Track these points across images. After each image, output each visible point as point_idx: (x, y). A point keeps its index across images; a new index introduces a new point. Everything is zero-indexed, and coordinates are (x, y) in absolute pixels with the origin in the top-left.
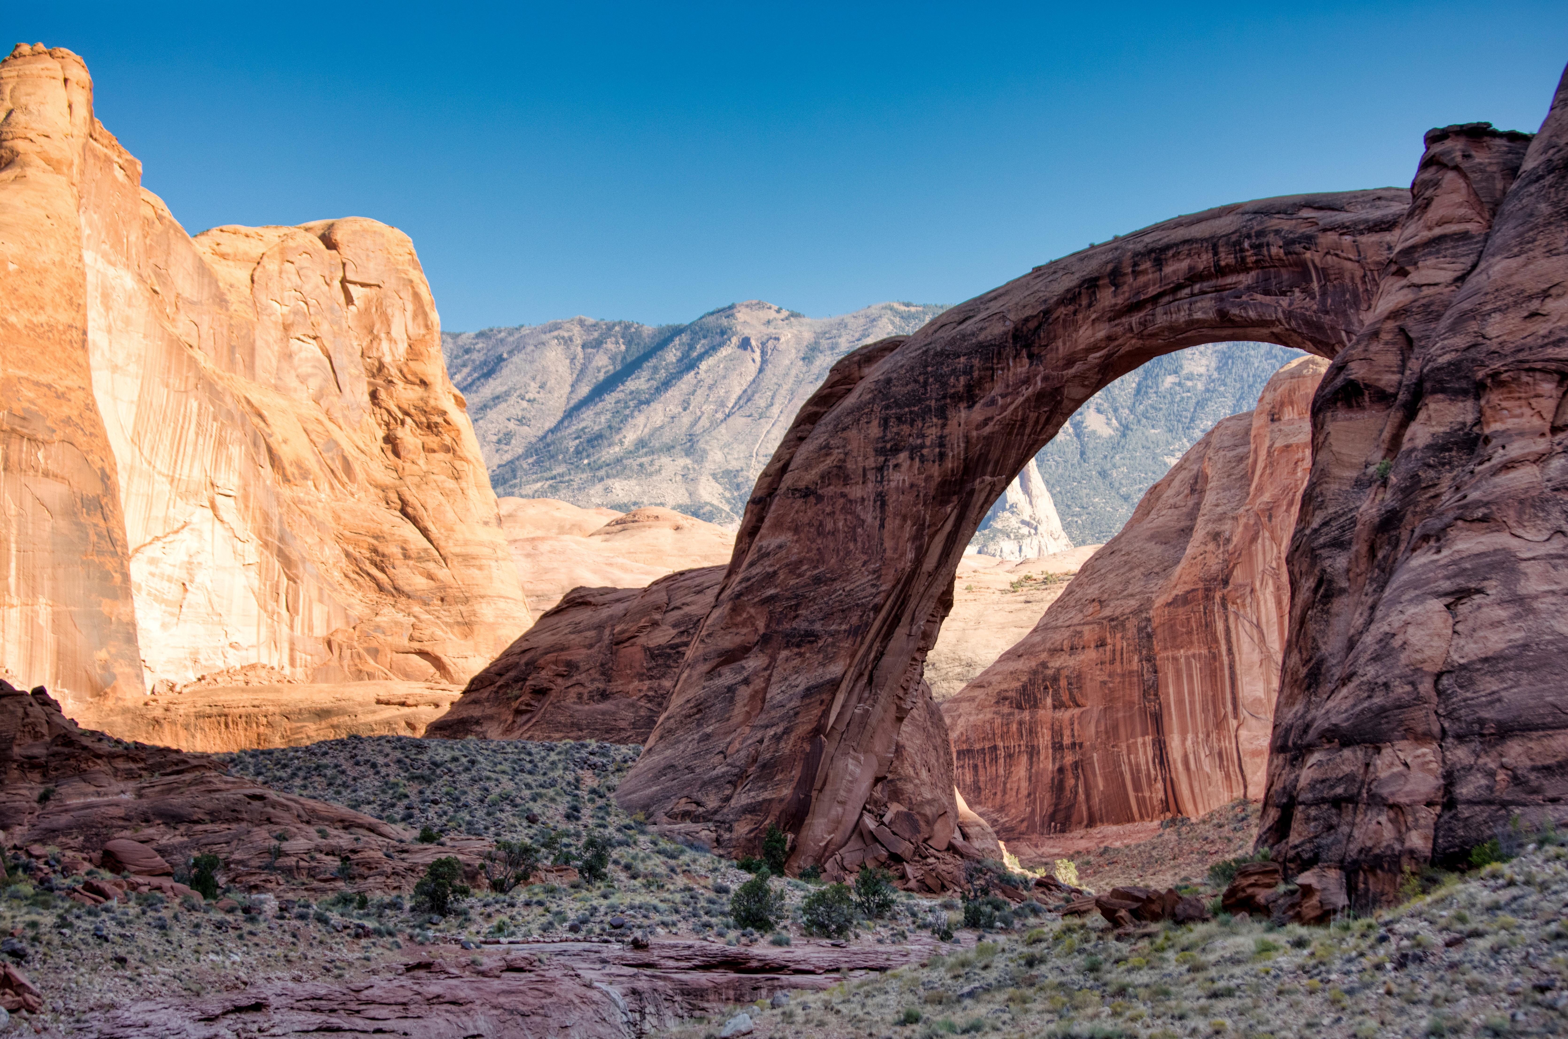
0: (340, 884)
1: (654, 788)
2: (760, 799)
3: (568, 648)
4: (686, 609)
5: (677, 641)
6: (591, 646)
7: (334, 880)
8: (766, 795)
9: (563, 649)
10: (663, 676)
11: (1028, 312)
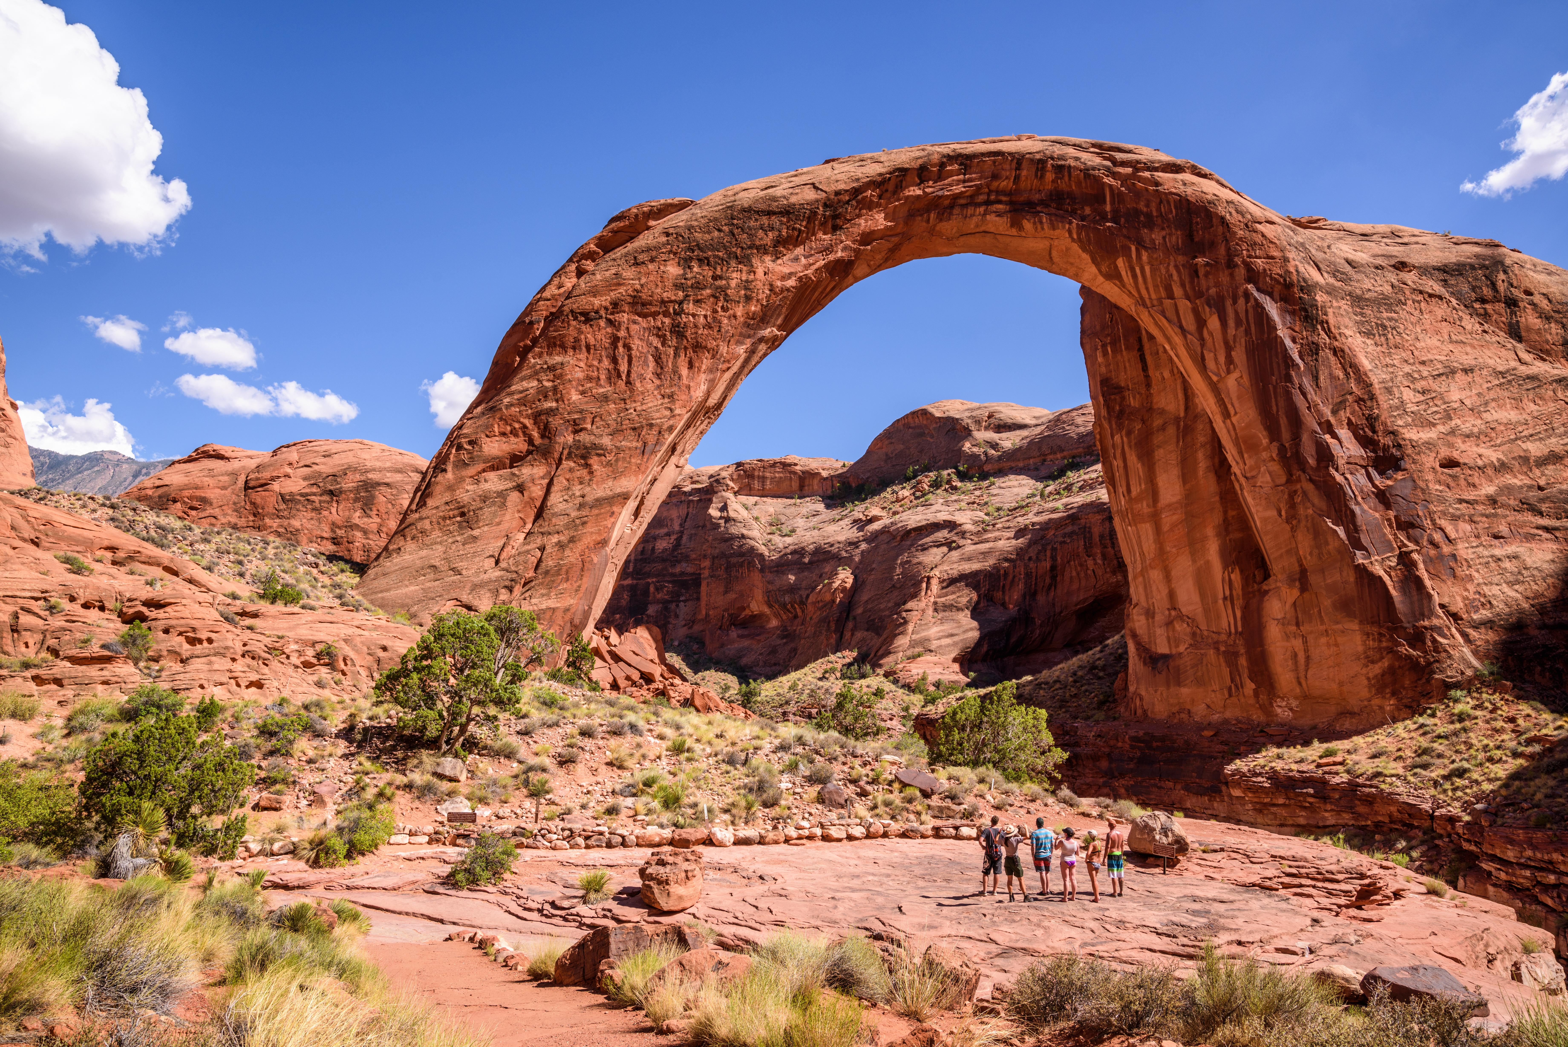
0: (124, 669)
1: (412, 588)
2: (544, 606)
3: (202, 488)
4: (315, 467)
5: (307, 490)
6: (224, 488)
7: (108, 660)
8: (552, 603)
9: (197, 488)
10: (293, 517)
11: (842, 186)
